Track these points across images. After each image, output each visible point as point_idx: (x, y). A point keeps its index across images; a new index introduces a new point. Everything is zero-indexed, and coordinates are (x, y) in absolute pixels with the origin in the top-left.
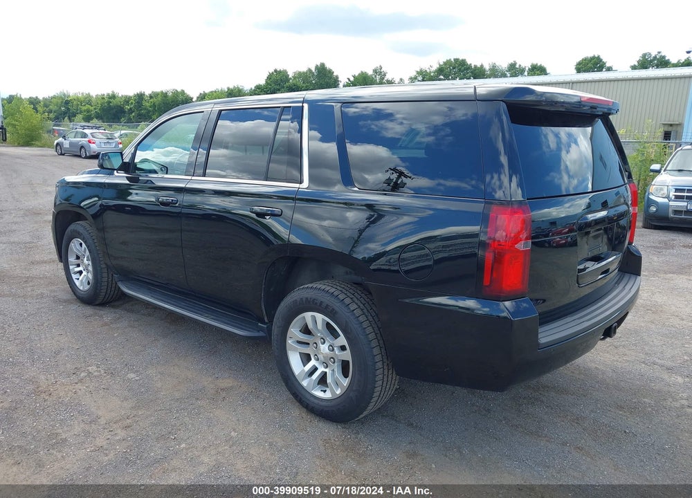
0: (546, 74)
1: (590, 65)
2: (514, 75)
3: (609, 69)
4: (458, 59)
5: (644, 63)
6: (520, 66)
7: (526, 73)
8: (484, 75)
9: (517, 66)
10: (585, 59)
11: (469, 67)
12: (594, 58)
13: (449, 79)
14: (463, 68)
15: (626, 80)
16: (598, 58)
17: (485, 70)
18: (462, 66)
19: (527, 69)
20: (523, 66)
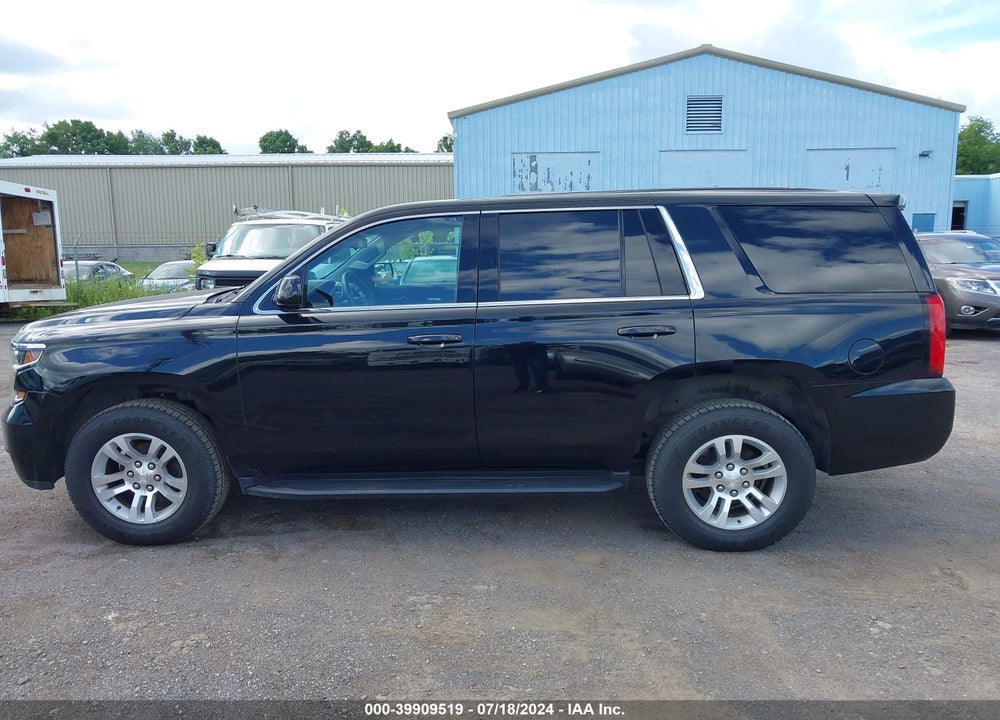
0: (221, 152)
1: (278, 143)
2: (175, 152)
3: (303, 150)
4: (79, 121)
5: (343, 144)
6: (181, 138)
7: (192, 149)
8: (127, 148)
9: (177, 138)
10: (270, 134)
11: (99, 134)
12: (280, 133)
13: (67, 153)
14: (89, 136)
15: (357, 166)
16: (287, 133)
17: (126, 141)
18: (89, 132)
19: (192, 142)
20: (186, 137)
